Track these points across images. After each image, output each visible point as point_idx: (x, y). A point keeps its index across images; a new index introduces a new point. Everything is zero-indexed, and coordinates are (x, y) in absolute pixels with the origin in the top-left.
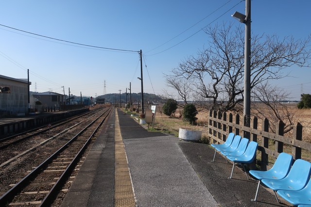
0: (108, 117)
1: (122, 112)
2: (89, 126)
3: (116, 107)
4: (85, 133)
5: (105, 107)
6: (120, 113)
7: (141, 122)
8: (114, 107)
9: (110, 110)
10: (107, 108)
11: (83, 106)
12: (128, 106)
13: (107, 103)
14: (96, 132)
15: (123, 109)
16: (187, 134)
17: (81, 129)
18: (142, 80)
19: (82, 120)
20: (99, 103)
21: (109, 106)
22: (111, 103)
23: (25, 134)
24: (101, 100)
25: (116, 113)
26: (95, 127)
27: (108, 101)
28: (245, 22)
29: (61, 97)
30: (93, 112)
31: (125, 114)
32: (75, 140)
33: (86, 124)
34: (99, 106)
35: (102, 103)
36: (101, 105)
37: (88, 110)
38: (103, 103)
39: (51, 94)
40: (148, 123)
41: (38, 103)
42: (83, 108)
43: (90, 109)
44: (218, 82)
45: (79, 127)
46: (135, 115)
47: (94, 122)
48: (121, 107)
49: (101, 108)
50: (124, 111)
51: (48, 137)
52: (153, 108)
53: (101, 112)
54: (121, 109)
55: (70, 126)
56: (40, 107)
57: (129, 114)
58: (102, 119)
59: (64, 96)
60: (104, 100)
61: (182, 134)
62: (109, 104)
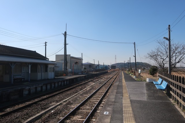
0: (118, 76)
1: (126, 73)
2: (110, 79)
3: (122, 70)
4: (109, 82)
5: (116, 71)
6: (124, 74)
7: (134, 77)
8: (121, 71)
9: (119, 72)
10: (117, 71)
11: (105, 70)
12: (129, 71)
13: (117, 69)
14: (113, 81)
15: (126, 72)
16: (149, 80)
17: (106, 80)
18: (135, 57)
19: (106, 77)
20: (113, 68)
21: (118, 70)
22: (119, 68)
23: (85, 81)
24: (113, 67)
25: (123, 73)
26: (113, 80)
27: (117, 67)
28: (168, 40)
29: (93, 65)
30: (110, 73)
31: (127, 74)
32: (105, 84)
33: (108, 78)
34: (113, 70)
36: (114, 69)
37: (107, 72)
38: (115, 68)
39: (89, 64)
40: (137, 77)
41: (85, 68)
42: (105, 71)
43: (108, 72)
44: (164, 60)
46: (132, 74)
47: (112, 78)
48: (125, 71)
49: (114, 71)
50: (127, 73)
51: (94, 82)
52: (140, 70)
53: (114, 73)
54: (125, 72)
55: (101, 79)
56: (86, 70)
57: (129, 74)
58: (115, 76)
59: (94, 64)
60: (115, 66)
61: (148, 80)
62: (118, 69)
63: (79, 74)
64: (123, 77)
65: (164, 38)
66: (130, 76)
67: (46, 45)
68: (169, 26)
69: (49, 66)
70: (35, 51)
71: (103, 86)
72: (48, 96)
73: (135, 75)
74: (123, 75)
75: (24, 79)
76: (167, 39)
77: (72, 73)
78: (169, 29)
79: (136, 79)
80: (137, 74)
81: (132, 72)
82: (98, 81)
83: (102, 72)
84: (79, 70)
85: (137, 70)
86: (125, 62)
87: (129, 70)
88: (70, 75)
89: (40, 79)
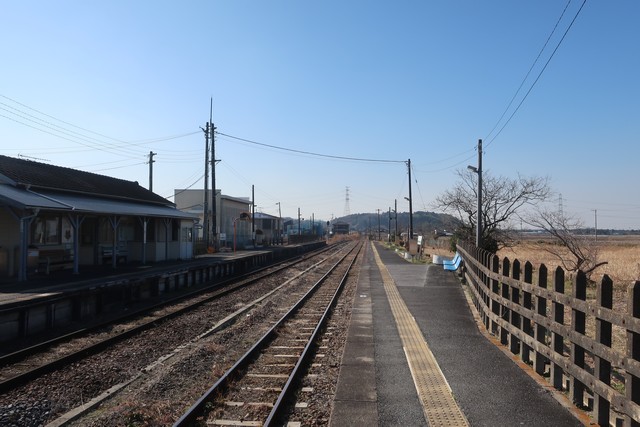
1: (382, 246)
2: (339, 263)
3: (370, 239)
5: (351, 240)
6: (379, 248)
7: (406, 256)
8: (367, 240)
9: (360, 244)
10: (355, 242)
11: (316, 237)
12: (392, 239)
13: (352, 233)
14: (351, 268)
15: (383, 244)
16: (439, 259)
18: (410, 200)
19: (325, 257)
20: (339, 232)
21: (358, 238)
22: (360, 233)
24: (341, 226)
25: (374, 247)
26: (347, 265)
27: (354, 229)
28: (477, 172)
29: (276, 222)
30: (335, 248)
31: (388, 249)
33: (333, 261)
34: (340, 237)
35: (344, 233)
36: (342, 235)
37: (324, 245)
38: (347, 232)
39: (262, 217)
40: (413, 256)
41: (258, 232)
43: (327, 242)
44: (472, 215)
45: (326, 263)
46: (400, 250)
47: (343, 260)
48: (381, 240)
49: (344, 242)
50: (385, 246)
52: (420, 238)
53: (347, 247)
54: (381, 243)
55: (315, 262)
56: (263, 237)
57: (393, 249)
58: (353, 256)
59: (280, 219)
60: (347, 226)
61: (435, 260)
62: (357, 235)
63: (247, 247)
64: (377, 255)
65: (469, 167)
66: (396, 255)
67: (151, 162)
68: (480, 141)
69: (184, 225)
70: (137, 183)
71: (326, 277)
72: (210, 295)
73: (408, 250)
74: (375, 251)
75: (125, 257)
76: (475, 169)
77: (228, 246)
78: (480, 148)
79: (410, 261)
80: (413, 248)
81: (402, 244)
82: (308, 266)
83: (309, 243)
84: (243, 236)
85: (413, 237)
86: (381, 213)
87: (393, 237)
88: (227, 252)
89: (164, 259)
